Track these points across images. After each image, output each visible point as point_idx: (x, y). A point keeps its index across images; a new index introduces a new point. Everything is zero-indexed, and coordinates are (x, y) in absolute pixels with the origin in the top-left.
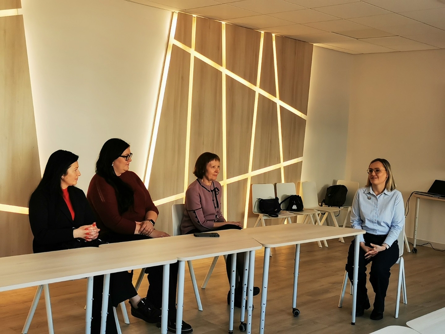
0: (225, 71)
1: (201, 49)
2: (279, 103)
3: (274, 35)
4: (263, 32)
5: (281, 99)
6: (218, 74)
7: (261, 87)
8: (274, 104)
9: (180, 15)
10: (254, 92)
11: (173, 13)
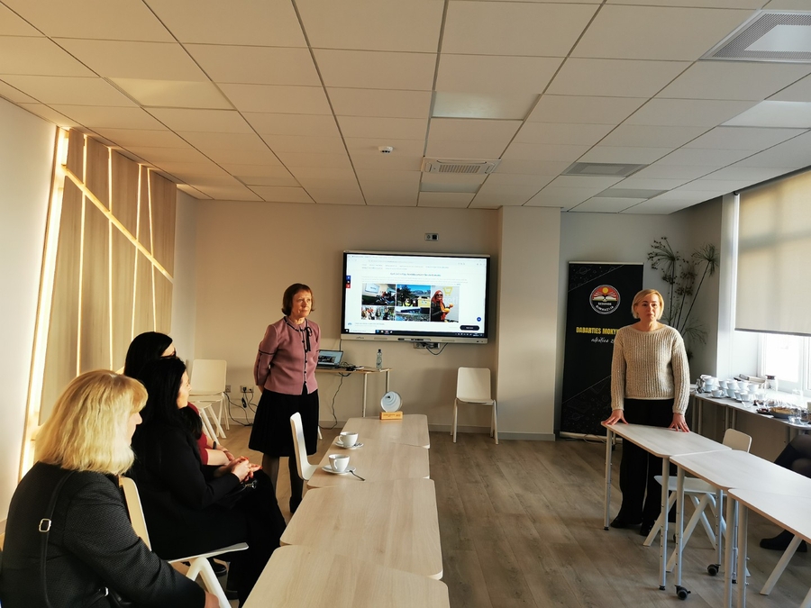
0: (112, 219)
1: (91, 185)
2: (154, 262)
3: (148, 170)
4: (140, 165)
5: (155, 257)
7: (140, 241)
8: (150, 263)
9: (72, 133)
10: (135, 247)
11: (58, 128)
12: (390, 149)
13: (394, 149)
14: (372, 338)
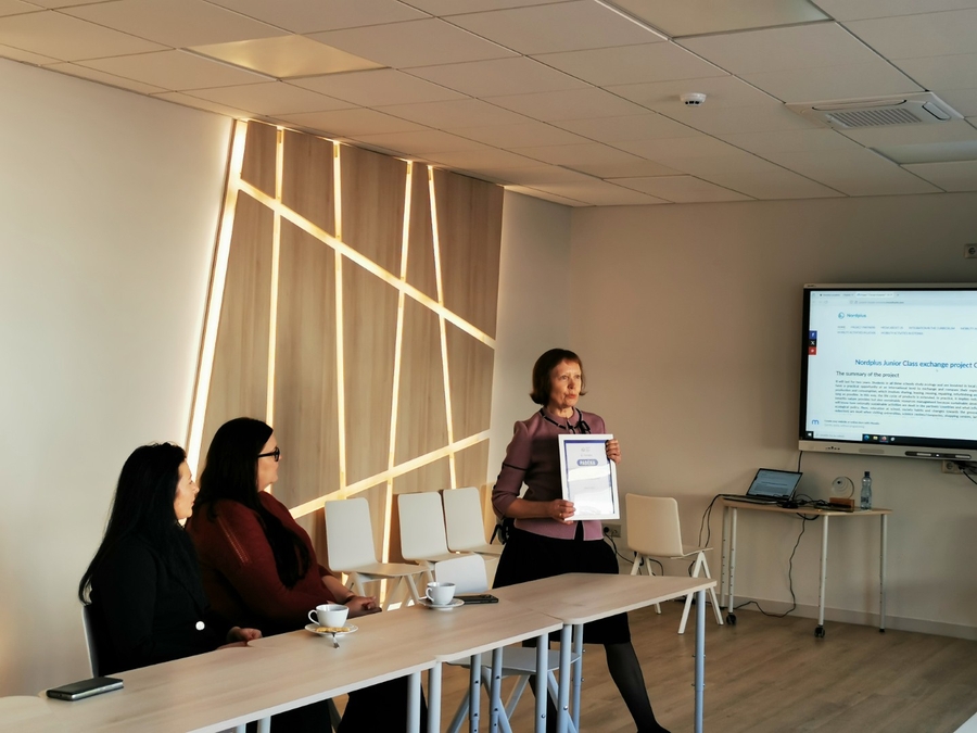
0: (341, 249)
1: (293, 200)
2: (444, 314)
3: (430, 168)
4: (410, 162)
5: (448, 305)
6: (328, 252)
7: (409, 281)
8: (435, 316)
9: (252, 127)
10: (397, 291)
11: (235, 121)
12: (699, 97)
13: (708, 96)
14: (855, 449)
